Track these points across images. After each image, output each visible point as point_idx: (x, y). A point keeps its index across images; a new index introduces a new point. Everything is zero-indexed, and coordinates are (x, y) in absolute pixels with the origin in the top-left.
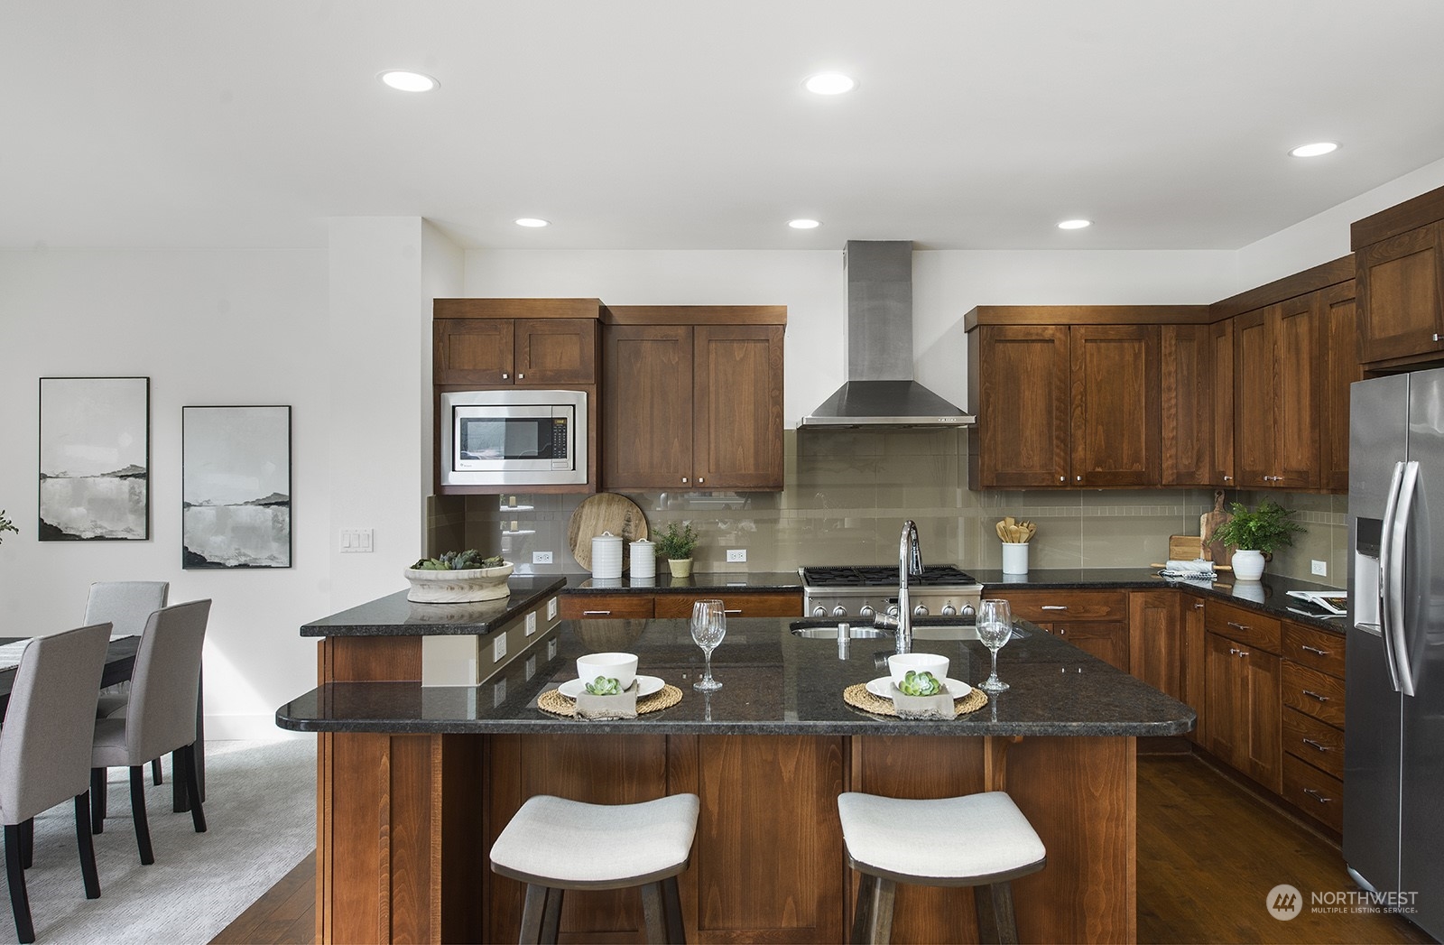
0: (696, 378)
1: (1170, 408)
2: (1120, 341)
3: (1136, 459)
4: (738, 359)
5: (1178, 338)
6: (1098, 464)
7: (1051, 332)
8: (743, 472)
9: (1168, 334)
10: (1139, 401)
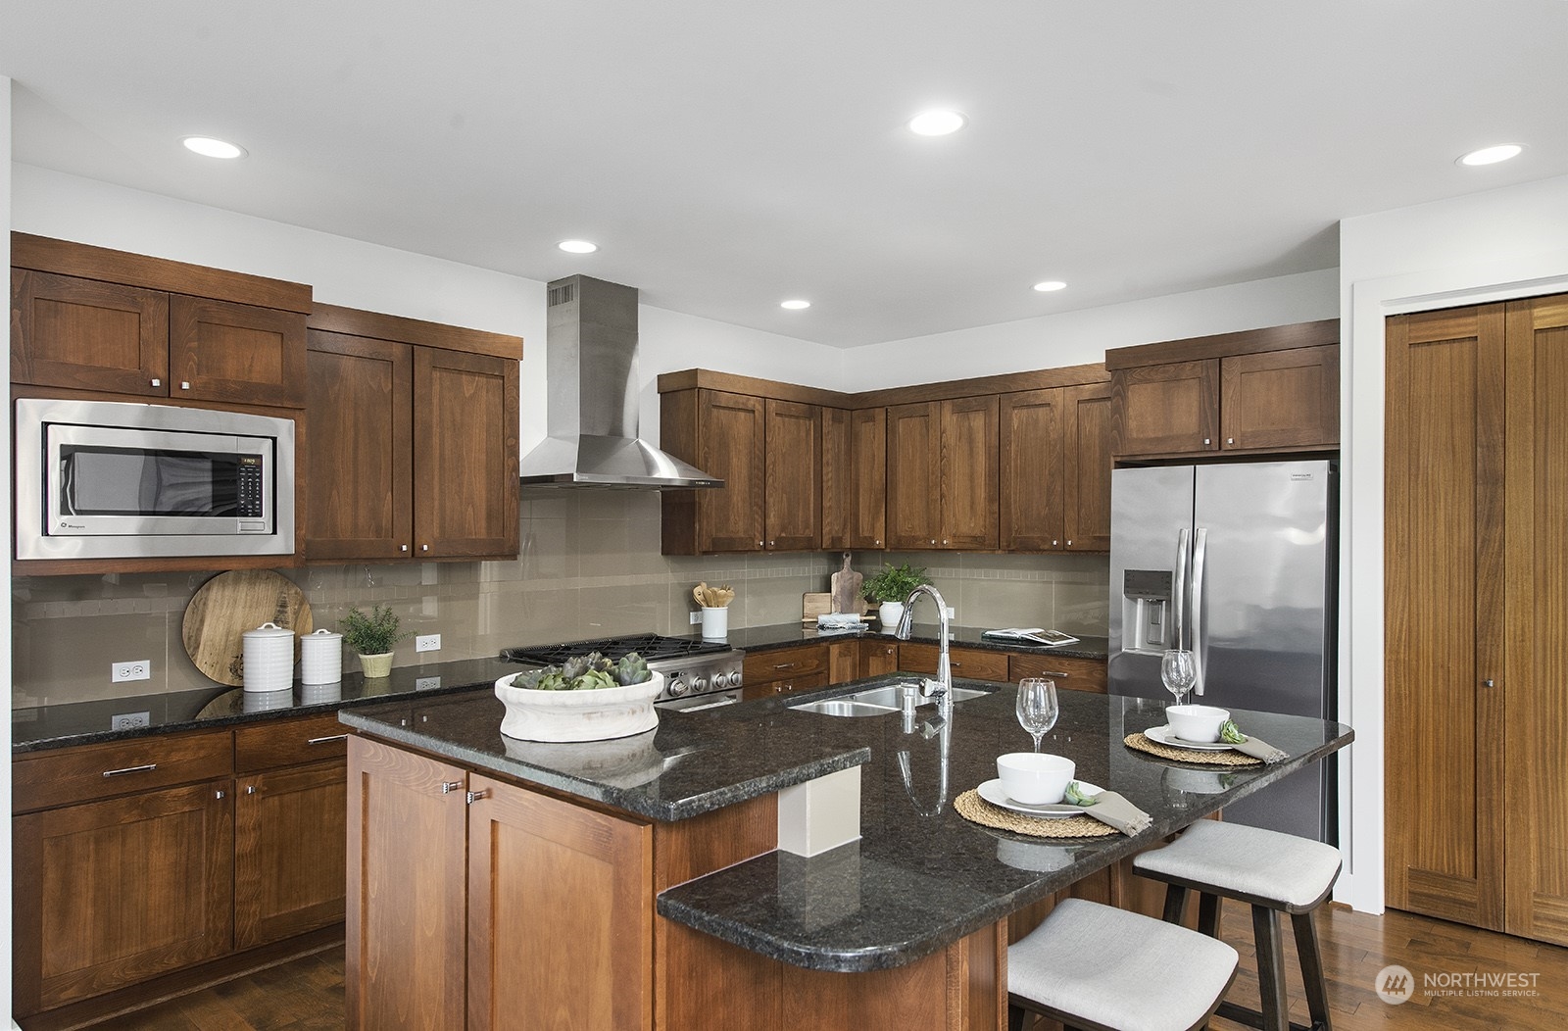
0: (416, 414)
1: (828, 481)
2: (797, 417)
3: (807, 527)
4: (467, 395)
5: (834, 419)
6: (782, 531)
7: (752, 402)
8: (474, 537)
9: (827, 414)
10: (809, 472)
